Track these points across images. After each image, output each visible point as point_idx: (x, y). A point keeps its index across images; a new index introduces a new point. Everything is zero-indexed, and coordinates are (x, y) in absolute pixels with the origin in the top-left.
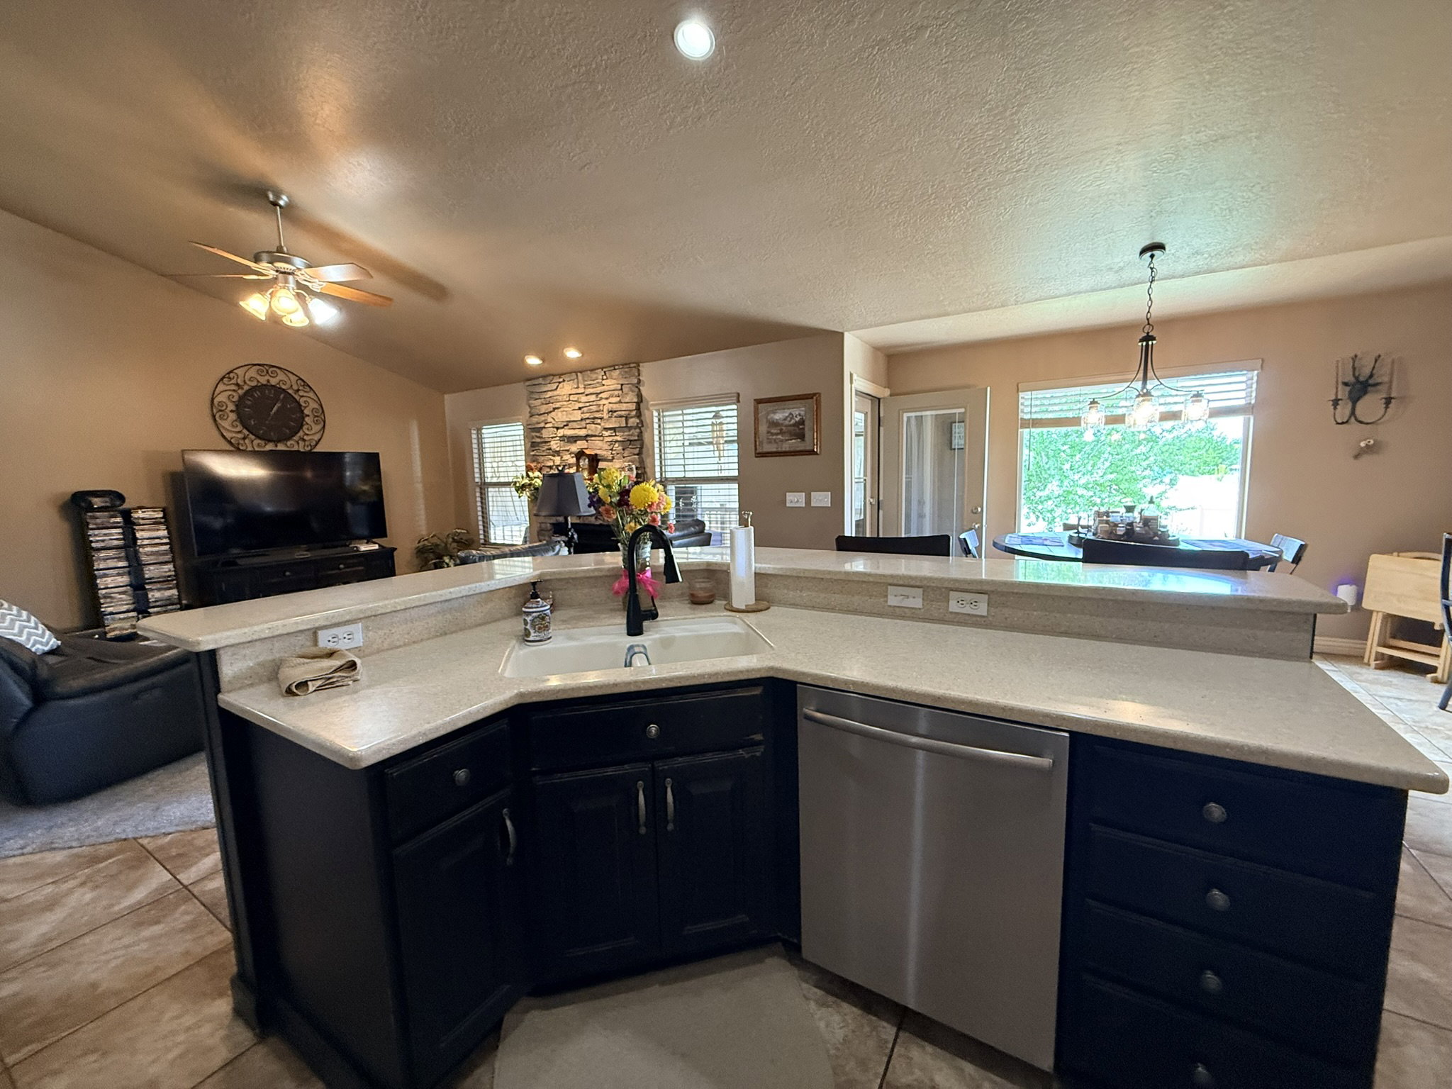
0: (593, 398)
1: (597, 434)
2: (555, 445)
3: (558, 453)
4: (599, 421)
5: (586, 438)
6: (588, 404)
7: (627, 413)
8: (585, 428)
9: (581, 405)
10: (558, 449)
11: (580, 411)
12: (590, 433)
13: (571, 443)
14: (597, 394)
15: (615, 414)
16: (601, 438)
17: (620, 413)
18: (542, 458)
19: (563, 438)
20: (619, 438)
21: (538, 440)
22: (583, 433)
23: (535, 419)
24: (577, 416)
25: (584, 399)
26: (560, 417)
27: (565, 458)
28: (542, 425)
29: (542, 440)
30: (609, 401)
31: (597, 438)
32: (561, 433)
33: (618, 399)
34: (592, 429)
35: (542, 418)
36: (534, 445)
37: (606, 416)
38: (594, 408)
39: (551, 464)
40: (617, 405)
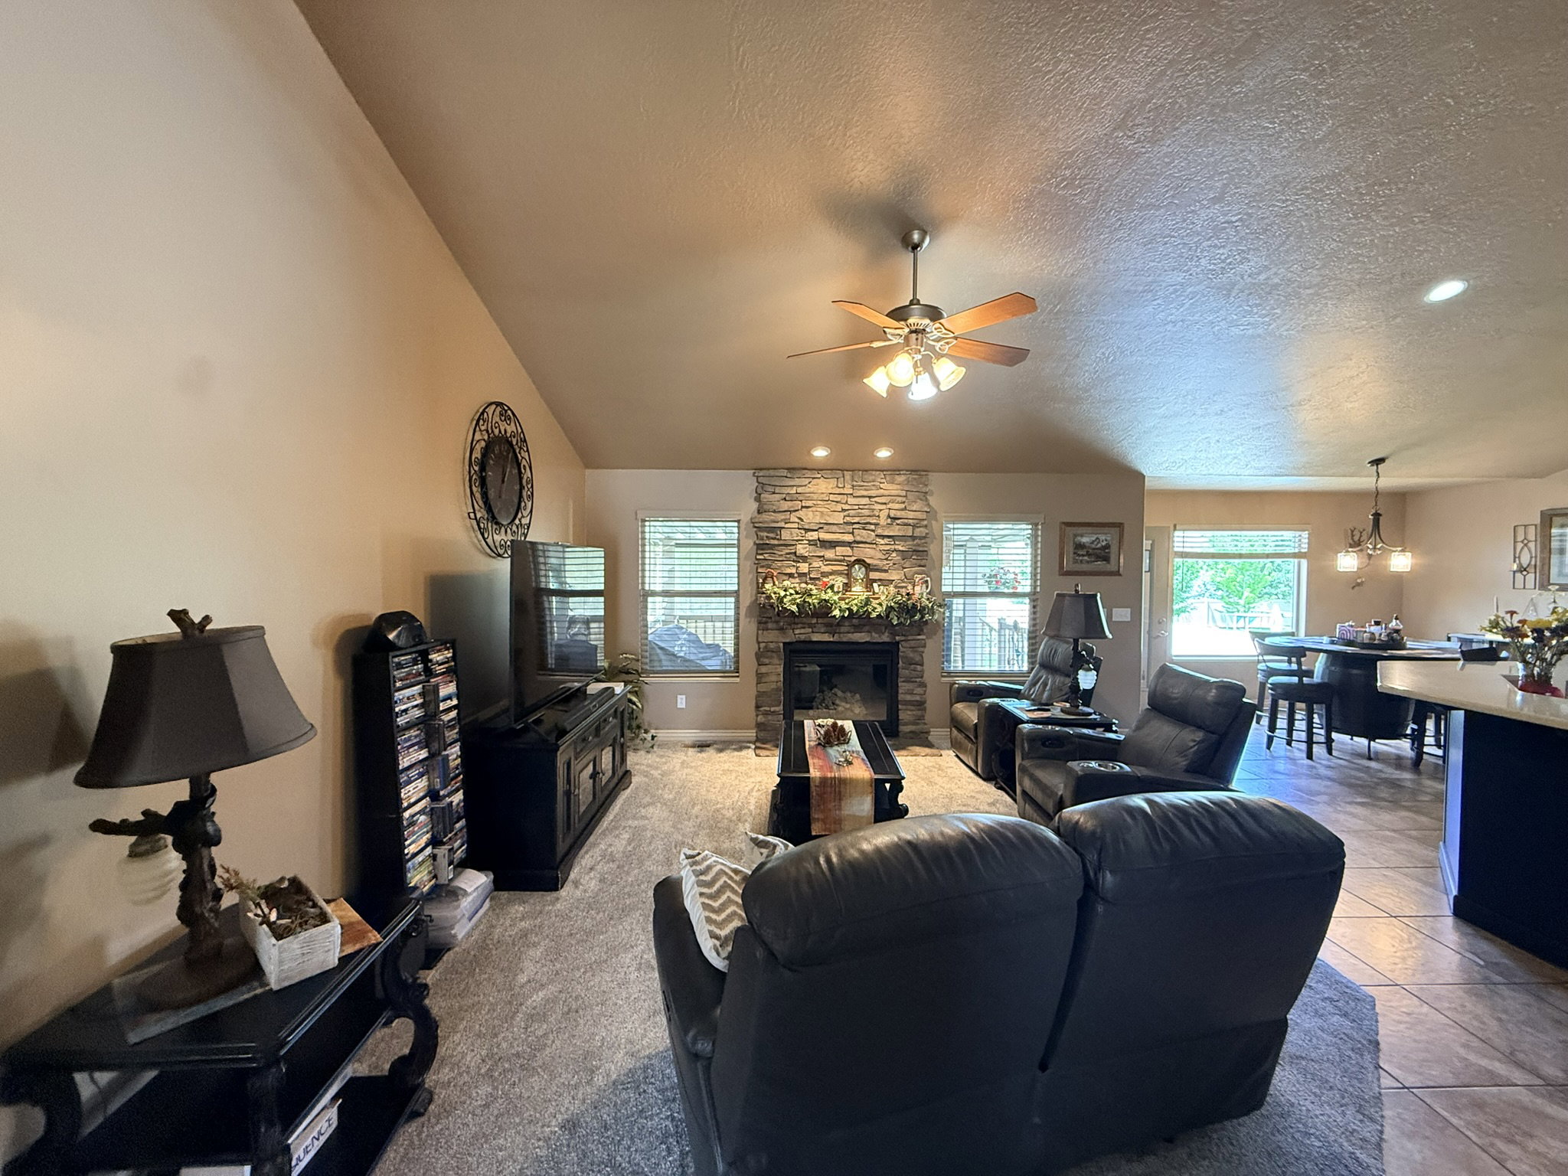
0: (865, 501)
1: (868, 541)
2: (801, 549)
3: (804, 559)
4: (873, 527)
5: (849, 544)
6: (857, 507)
7: (915, 521)
8: (853, 533)
9: (846, 507)
10: (806, 555)
11: (842, 514)
12: (858, 539)
13: (826, 548)
14: (870, 497)
15: (898, 522)
16: (874, 546)
17: (906, 521)
18: (779, 564)
19: (812, 543)
20: (901, 548)
21: (776, 542)
22: (848, 538)
23: (765, 517)
24: (839, 518)
25: (851, 500)
26: (810, 517)
27: (815, 564)
28: (782, 524)
29: (781, 542)
30: (888, 506)
31: (867, 546)
32: (814, 536)
33: (903, 506)
34: (862, 535)
35: (781, 516)
36: (760, 547)
37: (883, 521)
38: (866, 512)
39: (793, 571)
40: (903, 513)
